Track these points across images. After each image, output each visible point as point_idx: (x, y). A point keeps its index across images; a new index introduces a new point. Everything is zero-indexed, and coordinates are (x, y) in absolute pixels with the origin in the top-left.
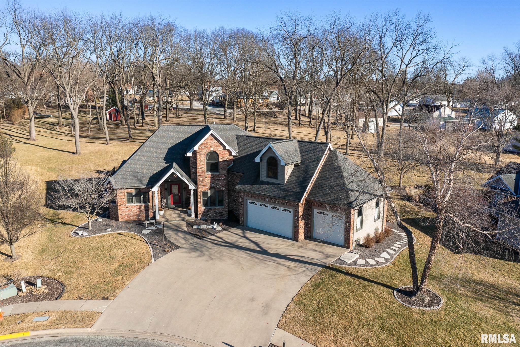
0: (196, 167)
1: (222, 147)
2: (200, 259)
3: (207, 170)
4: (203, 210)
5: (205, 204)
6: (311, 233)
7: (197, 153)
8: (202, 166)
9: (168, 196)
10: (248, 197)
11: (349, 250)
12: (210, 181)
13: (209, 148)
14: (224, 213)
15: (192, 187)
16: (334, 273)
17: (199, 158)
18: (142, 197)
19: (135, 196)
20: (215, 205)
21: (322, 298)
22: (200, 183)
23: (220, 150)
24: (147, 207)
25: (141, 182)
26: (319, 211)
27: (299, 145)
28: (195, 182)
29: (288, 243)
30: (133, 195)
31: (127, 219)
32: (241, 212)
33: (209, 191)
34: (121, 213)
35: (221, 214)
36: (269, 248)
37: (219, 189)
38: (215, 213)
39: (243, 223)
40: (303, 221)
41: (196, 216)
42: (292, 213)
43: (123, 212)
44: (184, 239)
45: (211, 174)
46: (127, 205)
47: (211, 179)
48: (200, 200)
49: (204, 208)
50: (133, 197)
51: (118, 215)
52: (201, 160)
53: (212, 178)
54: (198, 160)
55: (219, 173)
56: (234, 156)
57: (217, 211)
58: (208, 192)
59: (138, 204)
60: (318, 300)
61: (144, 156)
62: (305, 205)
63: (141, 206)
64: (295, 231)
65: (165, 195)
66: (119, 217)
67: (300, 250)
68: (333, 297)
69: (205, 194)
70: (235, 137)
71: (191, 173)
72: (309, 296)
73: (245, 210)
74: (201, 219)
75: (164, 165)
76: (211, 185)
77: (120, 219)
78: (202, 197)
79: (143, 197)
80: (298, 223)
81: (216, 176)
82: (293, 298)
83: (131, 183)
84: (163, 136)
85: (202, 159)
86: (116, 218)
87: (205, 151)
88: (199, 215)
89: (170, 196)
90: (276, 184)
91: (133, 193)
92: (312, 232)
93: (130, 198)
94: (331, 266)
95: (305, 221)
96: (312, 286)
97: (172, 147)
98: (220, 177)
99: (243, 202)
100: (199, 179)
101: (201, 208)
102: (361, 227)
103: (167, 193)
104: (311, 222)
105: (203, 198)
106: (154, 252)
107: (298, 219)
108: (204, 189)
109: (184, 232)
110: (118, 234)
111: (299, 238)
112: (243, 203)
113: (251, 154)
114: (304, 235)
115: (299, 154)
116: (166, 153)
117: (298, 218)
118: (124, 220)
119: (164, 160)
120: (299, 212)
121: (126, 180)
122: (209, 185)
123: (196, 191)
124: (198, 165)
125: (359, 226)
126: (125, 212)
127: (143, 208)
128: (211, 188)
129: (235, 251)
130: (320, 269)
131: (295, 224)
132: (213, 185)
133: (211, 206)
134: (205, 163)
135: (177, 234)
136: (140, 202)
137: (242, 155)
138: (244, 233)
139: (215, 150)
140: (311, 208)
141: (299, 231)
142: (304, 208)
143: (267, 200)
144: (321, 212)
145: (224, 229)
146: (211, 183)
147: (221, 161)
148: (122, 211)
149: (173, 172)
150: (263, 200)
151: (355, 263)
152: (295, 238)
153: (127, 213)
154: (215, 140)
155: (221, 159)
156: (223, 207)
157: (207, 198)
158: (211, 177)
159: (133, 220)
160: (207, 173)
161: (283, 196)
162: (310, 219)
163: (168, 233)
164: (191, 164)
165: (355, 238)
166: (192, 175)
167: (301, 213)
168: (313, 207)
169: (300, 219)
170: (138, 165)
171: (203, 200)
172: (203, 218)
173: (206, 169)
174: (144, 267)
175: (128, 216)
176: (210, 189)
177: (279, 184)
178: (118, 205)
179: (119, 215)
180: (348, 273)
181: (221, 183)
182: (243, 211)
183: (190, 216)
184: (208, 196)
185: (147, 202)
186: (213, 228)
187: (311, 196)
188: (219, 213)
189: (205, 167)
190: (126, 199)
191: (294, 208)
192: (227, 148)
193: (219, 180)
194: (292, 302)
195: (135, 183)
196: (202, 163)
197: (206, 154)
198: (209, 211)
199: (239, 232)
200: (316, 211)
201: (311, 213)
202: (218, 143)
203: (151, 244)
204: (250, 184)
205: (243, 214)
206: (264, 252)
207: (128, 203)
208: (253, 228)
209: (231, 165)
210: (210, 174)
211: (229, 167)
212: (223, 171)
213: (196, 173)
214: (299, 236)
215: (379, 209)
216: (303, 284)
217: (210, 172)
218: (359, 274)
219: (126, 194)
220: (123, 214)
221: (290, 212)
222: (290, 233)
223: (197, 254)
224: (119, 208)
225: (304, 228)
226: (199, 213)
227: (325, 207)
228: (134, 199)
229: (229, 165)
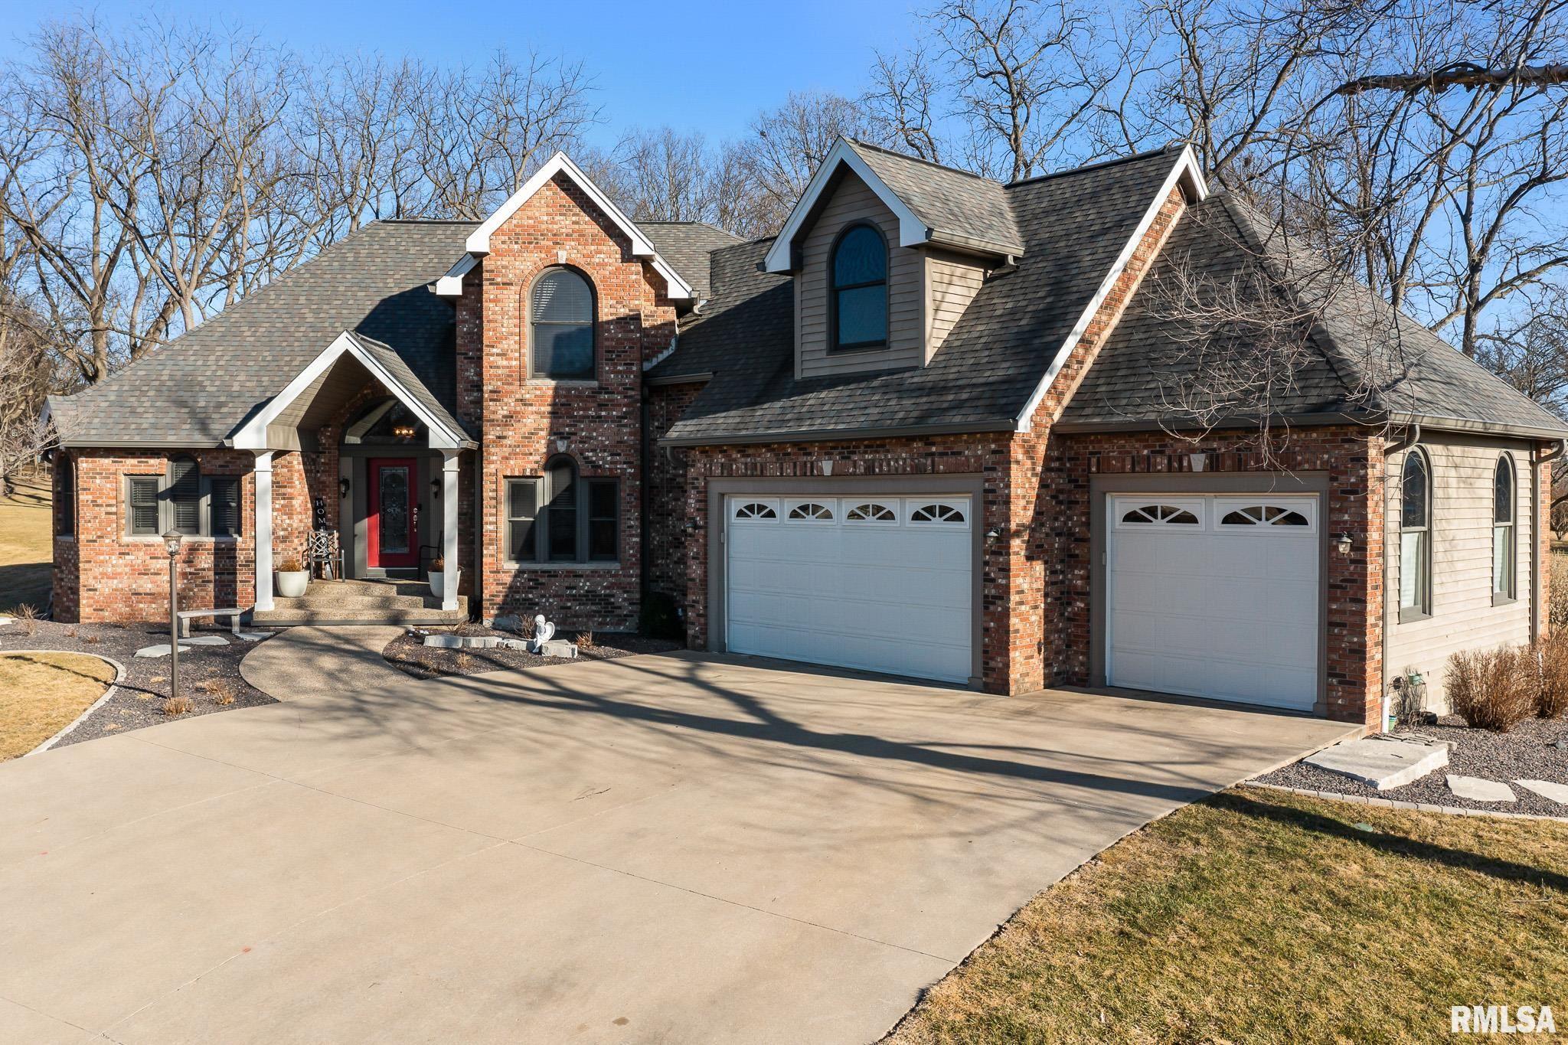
0: (478, 361)
1: (612, 247)
2: (338, 747)
3: (539, 369)
4: (508, 579)
5: (523, 547)
6: (1087, 654)
7: (485, 275)
8: (510, 344)
9: (357, 519)
10: (730, 475)
11: (1365, 730)
12: (546, 422)
13: (548, 250)
14: (620, 598)
15: (443, 435)
16: (1284, 835)
17: (496, 301)
18: (205, 502)
19: (174, 494)
20: (574, 559)
21: (1209, 1001)
22: (498, 431)
23: (602, 265)
24: (226, 556)
25: (202, 424)
26: (1137, 503)
28: (472, 423)
30: (162, 488)
31: (119, 610)
32: (695, 570)
33: (547, 477)
34: (92, 582)
35: (607, 607)
36: (814, 716)
37: (596, 467)
38: (574, 598)
39: (704, 631)
40: (1039, 567)
41: (473, 606)
42: (967, 525)
43: (104, 575)
44: (334, 675)
45: (556, 389)
46: (126, 539)
47: (554, 414)
48: (498, 523)
49: (514, 566)
50: (161, 503)
51: (75, 591)
52: (504, 313)
53: (560, 409)
54: (490, 309)
55: (595, 384)
56: (683, 307)
57: (585, 585)
58: (539, 482)
59: (186, 540)
61: (252, 324)
62: (1047, 468)
63: (193, 549)
64: (987, 630)
65: (338, 514)
66: (83, 602)
67: (1016, 724)
69: (520, 491)
71: (460, 386)
72: (1082, 978)
73: (714, 556)
74: (496, 627)
76: (550, 444)
77: (85, 610)
78: (505, 510)
79: (214, 505)
80: (1005, 570)
81: (579, 397)
82: (922, 996)
83: (154, 426)
84: (371, 255)
85: (511, 306)
86: (71, 615)
87: (529, 264)
88: (486, 604)
89: (363, 525)
90: (877, 374)
91: (161, 480)
92: (1095, 648)
93: (144, 505)
94: (1248, 795)
95: (1051, 571)
96: (1113, 908)
97: (402, 295)
98: (601, 406)
99: (704, 511)
100: (495, 410)
101: (501, 568)
102: (1426, 605)
103: (347, 505)
104: (1087, 578)
105: (514, 514)
106: (97, 715)
107: (1002, 548)
108: (519, 466)
111: (1014, 675)
112: (706, 518)
114: (1047, 664)
115: (1014, 229)
117: (1005, 537)
118: (108, 616)
120: (1007, 502)
121: (133, 412)
122: (541, 447)
123: (477, 479)
124: (488, 335)
125: (1408, 602)
126: (114, 576)
127: (206, 561)
128: (555, 462)
130: (1162, 809)
131: (988, 579)
132: (562, 447)
133: (551, 559)
134: (528, 330)
135: (308, 661)
136: (195, 529)
137: (722, 310)
138: (692, 668)
139: (579, 261)
140: (1086, 488)
141: (1014, 622)
142: (1043, 485)
143: (827, 467)
144: (1152, 511)
145: (586, 656)
146: (555, 432)
147: (608, 322)
148: (97, 571)
149: (347, 356)
150: (809, 473)
151: (1433, 789)
152: (987, 670)
153: (123, 583)
154: (577, 210)
155: (606, 313)
156: (614, 566)
157: (531, 513)
158: (554, 405)
159: (152, 620)
160: (531, 383)
162: (1085, 563)
164: (459, 341)
165: (1394, 670)
166: (465, 398)
167: (1021, 513)
168: (1098, 483)
169: (1016, 544)
171: (514, 526)
172: (504, 621)
173: (528, 360)
175: (127, 601)
176: (546, 468)
177: (891, 372)
178: (82, 537)
179: (83, 593)
180: (1404, 841)
181: (604, 434)
182: (705, 563)
183: (434, 601)
184: (539, 504)
185: (232, 530)
186: (531, 647)
187: (1088, 411)
188: (591, 596)
189: (528, 350)
190: (126, 509)
191: (977, 482)
192: (640, 248)
193: (593, 419)
195: (172, 427)
196: (508, 325)
197: (532, 281)
198: (538, 585)
199: (673, 665)
200: (1116, 507)
201: (1088, 524)
202: (594, 229)
203: (127, 688)
204: (738, 406)
205: (705, 581)
207: (135, 532)
208: (752, 657)
209: (666, 354)
210: (547, 385)
211: (655, 362)
212: (618, 375)
213: (478, 386)
214: (1016, 655)
215: (1512, 531)
216: (1018, 899)
217: (552, 376)
219: (124, 483)
220: (105, 587)
221: (958, 517)
222: (953, 648)
224: (82, 554)
225: (1048, 618)
226: (486, 595)
227: (1177, 465)
228: (167, 511)
229: (655, 354)
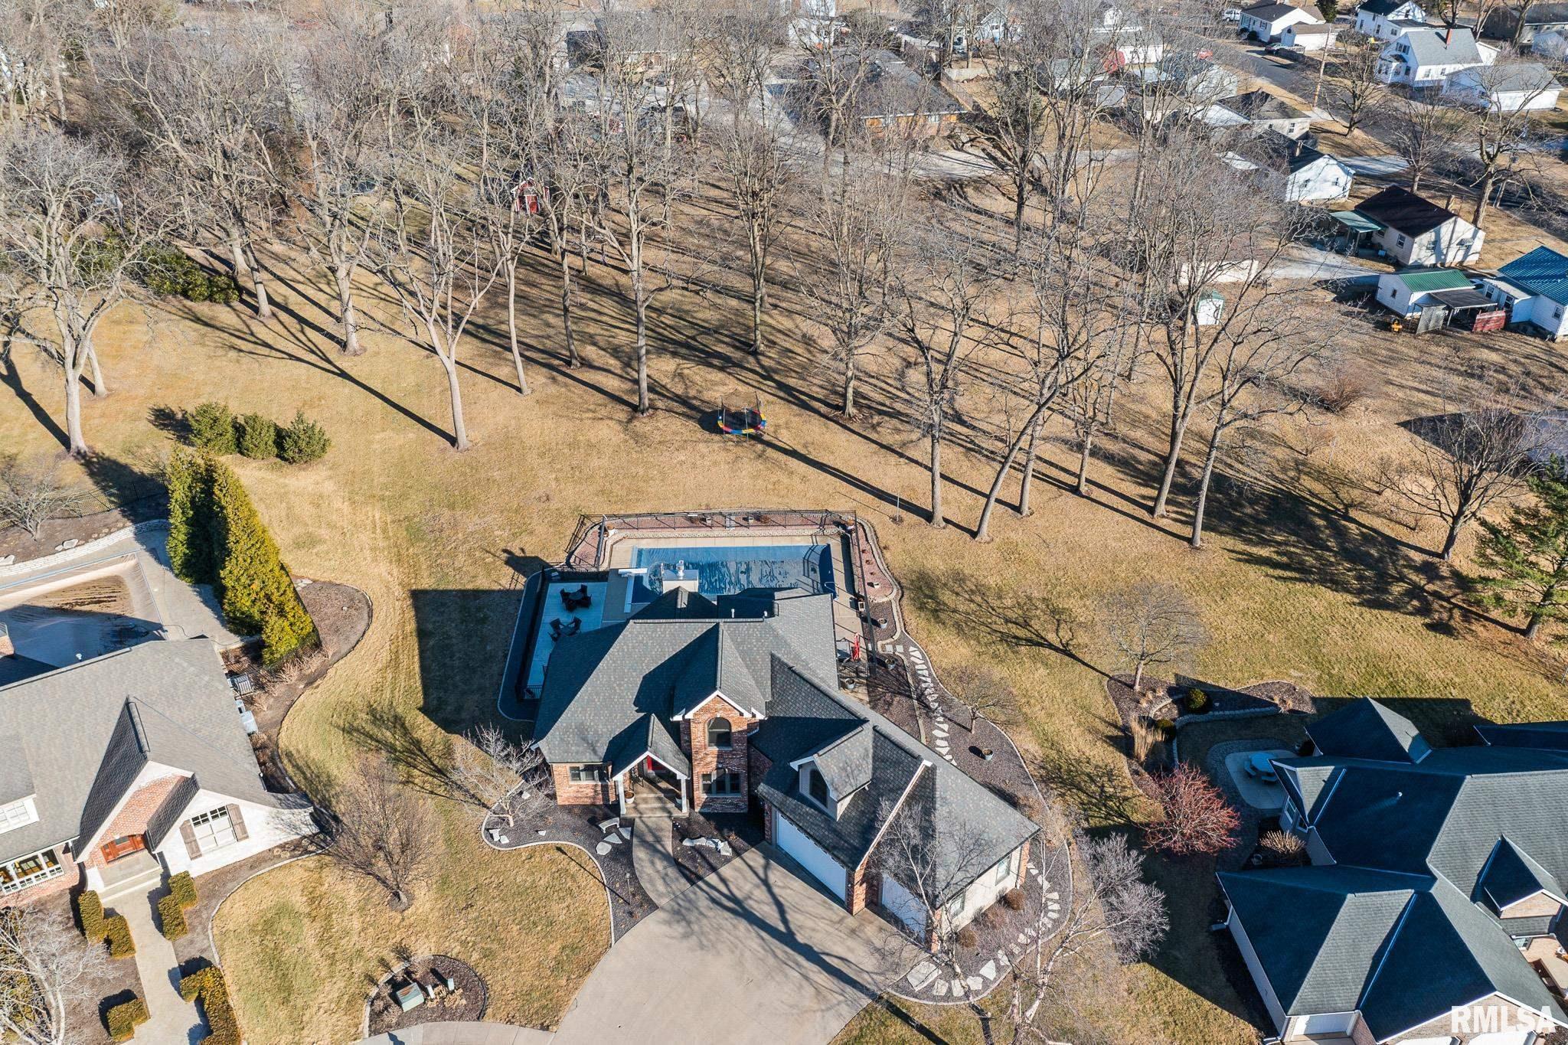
0: (689, 735)
1: (736, 712)
2: (685, 944)
3: (711, 742)
4: (703, 799)
5: (708, 789)
6: (877, 904)
7: (692, 719)
8: (701, 739)
10: (780, 811)
11: (928, 955)
12: (715, 759)
13: (714, 714)
14: (741, 804)
15: (684, 775)
16: (886, 1014)
17: (695, 725)
18: (596, 772)
19: (585, 770)
20: (725, 793)
22: (698, 760)
23: (731, 717)
24: (605, 789)
25: (595, 752)
27: (875, 741)
28: (690, 766)
29: (834, 911)
30: (581, 769)
31: (570, 801)
33: (715, 772)
34: (559, 790)
35: (737, 806)
36: (800, 928)
37: (732, 770)
38: (725, 804)
39: (768, 842)
40: (863, 886)
41: (692, 805)
43: (564, 789)
44: (664, 878)
45: (718, 750)
46: (571, 782)
47: (718, 757)
48: (699, 784)
49: (705, 796)
50: (581, 772)
51: (555, 792)
52: (699, 730)
53: (720, 756)
54: (693, 728)
55: (731, 748)
56: (760, 720)
57: (729, 800)
58: (713, 773)
59: (592, 783)
61: (598, 694)
62: (867, 867)
63: (594, 785)
64: (848, 894)
69: (706, 776)
70: (768, 659)
71: (683, 741)
73: (773, 823)
74: (701, 813)
75: (634, 715)
76: (717, 765)
77: (558, 798)
78: (701, 780)
79: (600, 776)
81: (726, 752)
83: (577, 754)
84: (634, 648)
85: (701, 729)
87: (707, 717)
88: (696, 806)
90: (823, 812)
91: (581, 767)
92: (879, 901)
93: (576, 774)
94: (885, 995)
95: (867, 885)
97: (652, 671)
98: (734, 754)
99: (770, 811)
100: (696, 754)
101: (701, 796)
104: (877, 887)
105: (704, 781)
106: (615, 915)
108: (707, 770)
109: (665, 856)
110: (559, 849)
111: (856, 907)
112: (771, 814)
114: (864, 904)
115: (871, 759)
116: (638, 687)
117: (855, 880)
118: (566, 802)
119: (635, 704)
122: (714, 765)
123: (690, 777)
124: (693, 734)
126: (568, 792)
127: (599, 788)
128: (717, 768)
129: (743, 925)
131: (850, 881)
132: (720, 766)
133: (717, 793)
134: (707, 734)
135: (652, 862)
136: (594, 780)
137: (775, 717)
138: (766, 867)
139: (724, 716)
141: (856, 897)
145: (736, 854)
146: (718, 761)
147: (736, 732)
148: (561, 787)
151: (928, 990)
152: (847, 902)
153: (572, 794)
154: (724, 704)
155: (734, 730)
156: (739, 795)
157: (710, 781)
158: (718, 754)
159: (582, 804)
160: (709, 748)
161: (832, 844)
162: (877, 884)
163: (640, 854)
164: (681, 730)
166: (685, 745)
167: (858, 879)
169: (858, 882)
171: (704, 785)
172: (702, 811)
173: (707, 742)
174: (598, 957)
175: (573, 799)
176: (716, 770)
177: (827, 814)
178: (556, 783)
179: (557, 793)
180: (908, 1017)
181: (735, 762)
182: (771, 824)
183: (680, 807)
184: (713, 779)
185: (605, 782)
186: (716, 848)
188: (731, 803)
190: (569, 775)
192: (746, 714)
193: (731, 757)
195: (583, 753)
196: (700, 734)
197: (708, 722)
198: (713, 800)
199: (759, 861)
201: (877, 879)
202: (730, 708)
203: (612, 891)
204: (781, 792)
206: (787, 938)
207: (573, 780)
208: (786, 854)
209: (755, 731)
210: (715, 749)
211: (751, 735)
212: (740, 747)
213: (690, 743)
217: (718, 745)
218: (923, 1022)
219: (568, 769)
220: (565, 793)
222: (838, 893)
223: (680, 929)
224: (557, 787)
225: (866, 894)
226: (696, 804)
228: (583, 775)
229: (751, 733)
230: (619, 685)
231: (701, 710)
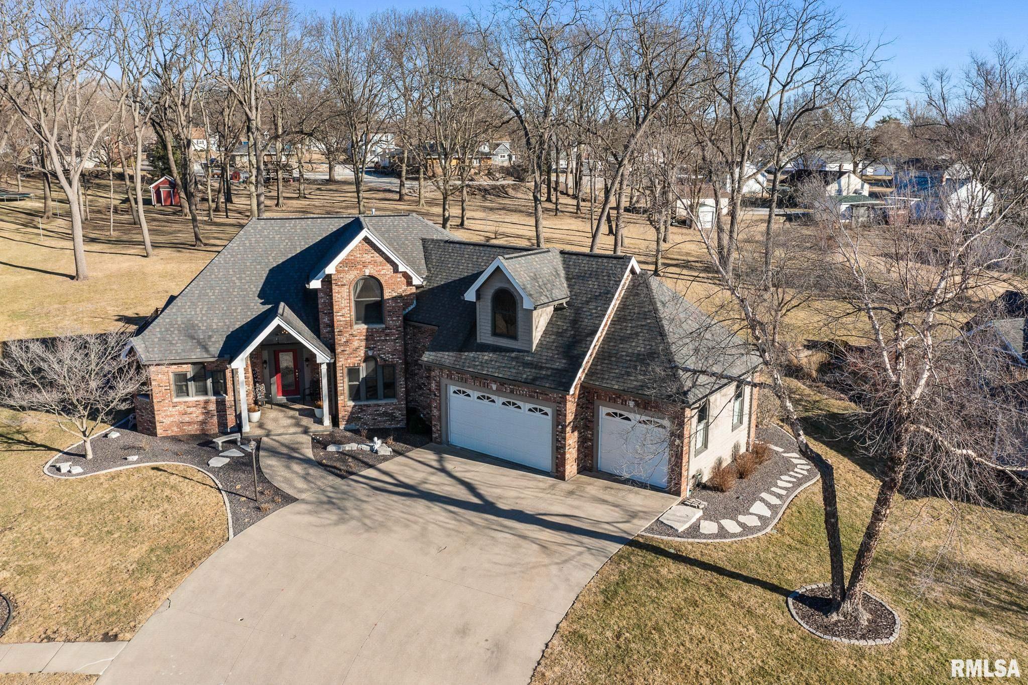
0: (331, 314)
1: (389, 266)
2: (342, 528)
3: (358, 319)
4: (350, 409)
5: (355, 395)
6: (592, 461)
7: (333, 282)
8: (346, 310)
9: (271, 377)
10: (451, 379)
11: (680, 499)
12: (363, 343)
13: (361, 270)
14: (398, 413)
15: (322, 358)
16: (650, 556)
17: (338, 293)
18: (209, 382)
19: (194, 379)
20: (377, 398)
21: (625, 622)
22: (342, 348)
23: (385, 275)
24: (221, 406)
25: (205, 348)
26: (611, 411)
27: (564, 262)
28: (331, 347)
29: (541, 485)
30: (189, 377)
31: (175, 431)
32: (435, 412)
33: (363, 365)
34: (161, 419)
35: (392, 417)
36: (500, 498)
37: (385, 360)
38: (378, 415)
39: (440, 436)
40: (576, 433)
41: (335, 422)
42: (550, 417)
43: (167, 416)
44: (305, 477)
45: (367, 329)
46: (175, 400)
47: (367, 340)
48: (344, 385)
49: (352, 404)
50: (189, 383)
51: (155, 423)
52: (342, 297)
53: (370, 338)
54: (336, 297)
55: (384, 326)
56: (417, 287)
57: (382, 409)
58: (361, 368)
59: (202, 398)
60: (616, 627)
61: (212, 288)
62: (579, 398)
63: (206, 402)
64: (557, 458)
65: (263, 376)
66: (158, 428)
67: (570, 501)
68: (650, 619)
69: (353, 372)
70: (419, 244)
71: (322, 326)
72: (595, 617)
73: (443, 407)
74: (346, 429)
75: (258, 308)
76: (366, 352)
77: (160, 431)
78: (346, 380)
79: (213, 382)
80: (564, 439)
81: (377, 332)
82: (558, 626)
83: (183, 351)
84: (257, 242)
85: (345, 295)
86: (151, 431)
87: (352, 276)
88: (340, 420)
89: (274, 379)
90: (513, 350)
91: (188, 373)
92: (595, 456)
93: (181, 384)
94: (641, 540)
95: (580, 433)
96: (602, 592)
97: (278, 266)
98: (387, 335)
99: (439, 390)
100: (340, 339)
101: (346, 404)
102: (705, 445)
103: (267, 372)
104: (592, 435)
105: (350, 381)
106: (234, 513)
107: (563, 431)
108: (352, 362)
109: (307, 461)
110: (153, 468)
111: (567, 473)
112: (440, 393)
113: (455, 281)
114: (578, 465)
115: (563, 280)
116: (263, 281)
117: (564, 427)
118: (170, 433)
119: (260, 296)
120: (565, 416)
121: (171, 343)
122: (362, 353)
123: (332, 368)
124: (336, 308)
125: (699, 444)
126: (171, 416)
127: (212, 407)
128: (367, 359)
129: (420, 506)
130: (614, 548)
131: (557, 440)
132: (370, 353)
133: (367, 399)
134: (353, 304)
135: (288, 467)
136: (206, 394)
137: (436, 285)
138: (440, 460)
139: (375, 274)
140: (592, 404)
141: (567, 456)
142: (578, 405)
143: (494, 387)
144: (616, 414)
145: (397, 453)
146: (368, 347)
147: (388, 299)
148: (163, 414)
149: (279, 326)
150: (486, 386)
151: (694, 531)
152: (557, 471)
153: (177, 419)
154: (373, 251)
155: (387, 295)
156: (395, 401)
157: (358, 380)
158: (367, 336)
159: (190, 433)
160: (356, 327)
161: (530, 377)
162: (592, 430)
163: (270, 464)
164: (320, 306)
165: (692, 472)
166: (324, 331)
167: (570, 417)
168: (597, 402)
169: (568, 429)
170: (198, 309)
171: (351, 387)
172: (349, 427)
173: (353, 317)
174: (208, 553)
175: (178, 426)
176: (364, 361)
177: (519, 351)
178: (155, 401)
179: (158, 424)
180: (681, 556)
181: (388, 347)
182: (440, 410)
183: (320, 421)
184: (361, 377)
185: (222, 392)
186: (372, 449)
187: (593, 378)
188: (385, 414)
189: (353, 313)
190: (173, 387)
191: (555, 405)
192: (402, 268)
193: (383, 341)
194: (557, 635)
195: (191, 350)
196: (344, 303)
197: (354, 283)
198: (362, 411)
199: (429, 457)
200: (603, 410)
201: (593, 416)
202: (381, 259)
203: (229, 493)
204: (453, 351)
205: (440, 417)
206: (488, 507)
207: (177, 396)
208: (462, 449)
209: (412, 307)
210: (363, 327)
211: (407, 311)
212: (393, 322)
213: (331, 325)
214: (568, 467)
215: (743, 401)
216: (577, 591)
217: (365, 323)
218: (705, 559)
219: (171, 376)
220: (167, 421)
221: (546, 414)
222: (546, 461)
223: (333, 516)
224: (155, 408)
225: (578, 450)
226: (340, 416)
227: (624, 402)
228: (192, 386)
229: (407, 307)
230: (240, 279)
231: (343, 263)
